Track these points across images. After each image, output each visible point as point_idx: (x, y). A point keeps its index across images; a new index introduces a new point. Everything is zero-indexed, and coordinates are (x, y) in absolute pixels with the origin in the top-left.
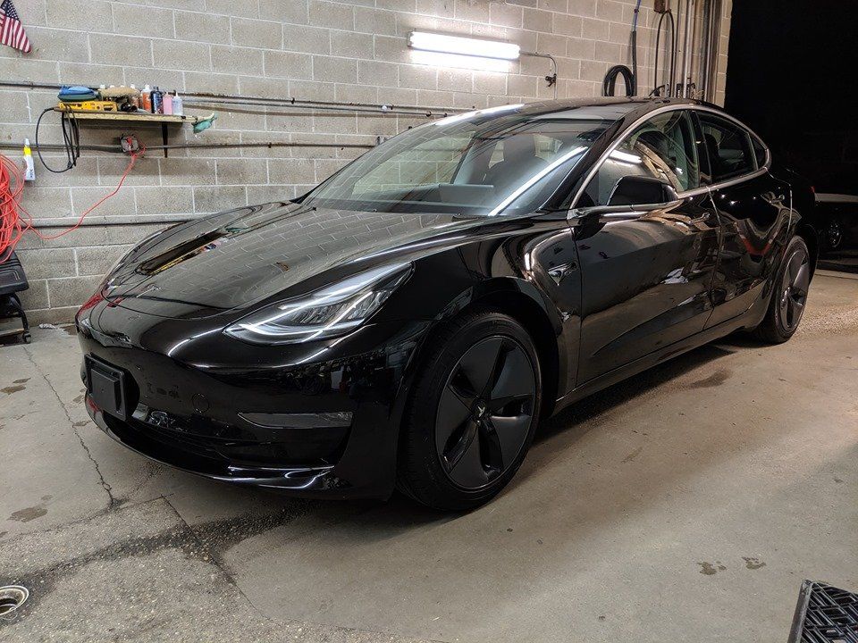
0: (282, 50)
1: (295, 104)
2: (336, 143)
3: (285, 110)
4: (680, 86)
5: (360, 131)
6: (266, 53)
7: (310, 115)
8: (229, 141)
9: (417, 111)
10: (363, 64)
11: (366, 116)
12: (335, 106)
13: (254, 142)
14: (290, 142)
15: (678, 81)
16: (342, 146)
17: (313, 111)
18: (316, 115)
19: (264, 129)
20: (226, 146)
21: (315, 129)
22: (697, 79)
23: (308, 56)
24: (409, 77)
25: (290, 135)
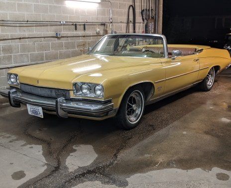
0: (23, 2)
1: (28, 22)
2: (43, 36)
3: (25, 25)
4: (149, 10)
5: (50, 31)
6: (18, 3)
7: (33, 26)
8: (6, 38)
9: (69, 23)
10: (50, 6)
11: (52, 26)
12: (41, 23)
13: (14, 37)
14: (27, 37)
15: (148, 8)
16: (44, 37)
17: (34, 25)
18: (35, 26)
19: (18, 33)
20: (5, 40)
21: (36, 31)
22: (154, 8)
23: (32, 4)
24: (65, 10)
25: (27, 34)
